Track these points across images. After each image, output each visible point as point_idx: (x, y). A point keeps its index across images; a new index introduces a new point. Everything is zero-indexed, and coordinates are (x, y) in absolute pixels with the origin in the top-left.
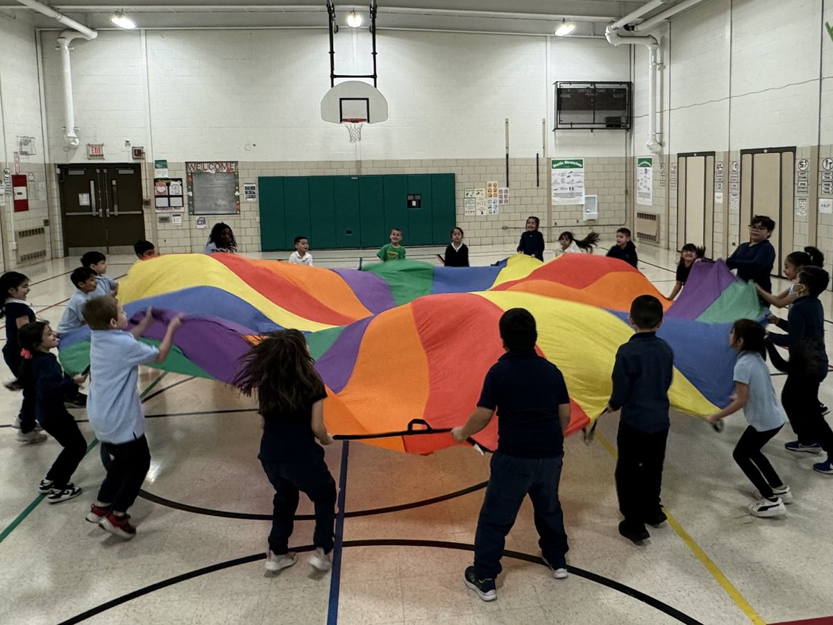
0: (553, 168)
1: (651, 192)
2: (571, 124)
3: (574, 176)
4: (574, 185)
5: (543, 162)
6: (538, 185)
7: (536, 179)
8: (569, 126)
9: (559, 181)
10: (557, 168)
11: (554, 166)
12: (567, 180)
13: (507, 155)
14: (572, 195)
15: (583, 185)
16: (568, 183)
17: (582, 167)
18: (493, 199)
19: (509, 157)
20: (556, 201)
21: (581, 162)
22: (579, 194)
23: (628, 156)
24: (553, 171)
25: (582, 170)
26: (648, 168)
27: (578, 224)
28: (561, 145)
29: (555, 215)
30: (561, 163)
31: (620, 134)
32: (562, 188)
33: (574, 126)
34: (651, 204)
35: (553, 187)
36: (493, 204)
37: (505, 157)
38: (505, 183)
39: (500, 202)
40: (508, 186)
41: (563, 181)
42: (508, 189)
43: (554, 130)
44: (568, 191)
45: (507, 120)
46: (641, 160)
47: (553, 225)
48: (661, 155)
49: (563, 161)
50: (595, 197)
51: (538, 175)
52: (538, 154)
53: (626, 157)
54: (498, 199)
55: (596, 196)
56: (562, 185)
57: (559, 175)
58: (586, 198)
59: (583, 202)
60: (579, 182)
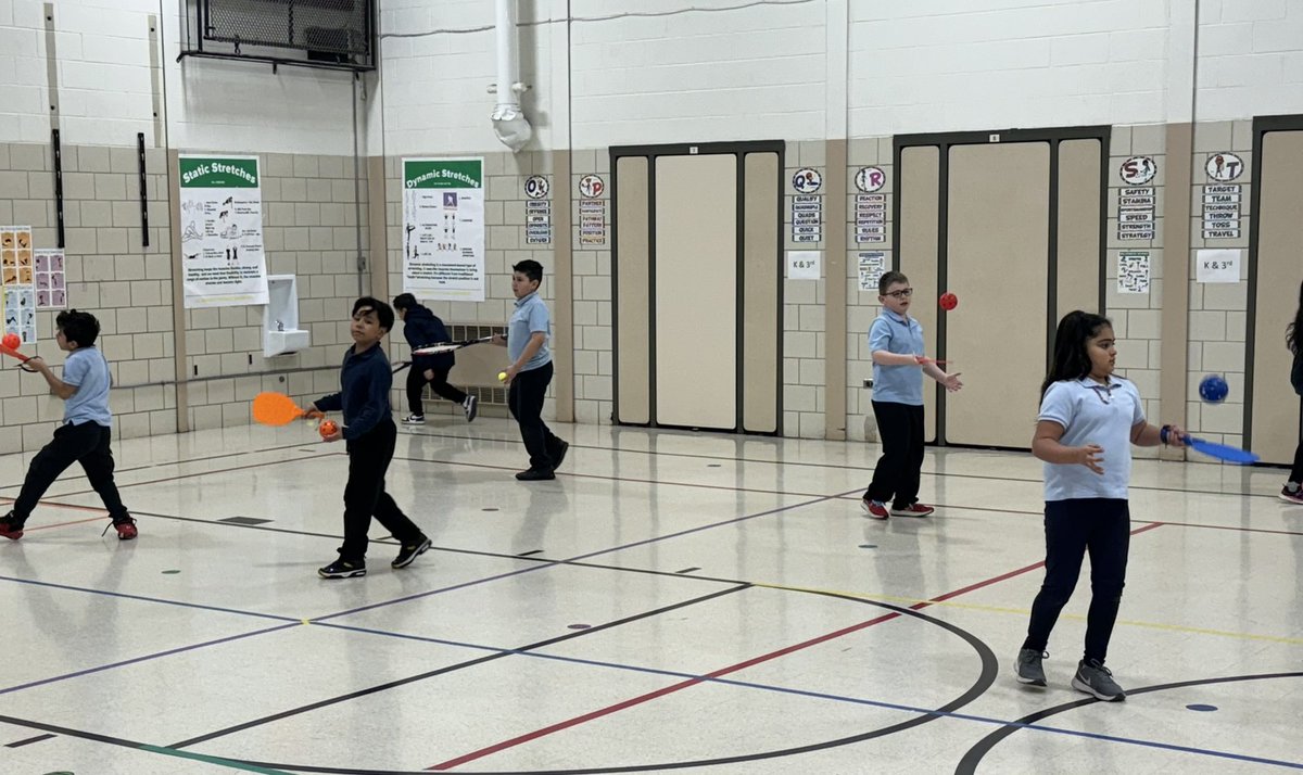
0: (184, 185)
1: (479, 260)
2: (237, 41)
3: (239, 211)
4: (238, 243)
5: (155, 163)
6: (146, 243)
7: (139, 223)
8: (229, 48)
9: (200, 229)
10: (194, 183)
11: (187, 178)
12: (220, 226)
13: (56, 133)
14: (233, 275)
15: (260, 241)
16: (223, 236)
17: (255, 185)
18: (19, 288)
19: (63, 141)
20: (196, 293)
21: (250, 166)
22: (252, 272)
23: (360, 154)
24: (186, 195)
25: (255, 193)
26: (460, 192)
27: (253, 369)
28: (202, 108)
29: (193, 342)
30: (202, 171)
31: (334, 87)
32: (210, 253)
33: (245, 49)
34: (480, 297)
35: (187, 250)
36: (20, 308)
37: (47, 139)
38: (53, 233)
39: (42, 298)
40: (61, 244)
41: (209, 231)
42: (62, 253)
43: (180, 58)
44: (223, 262)
45: (48, 7)
46: (414, 169)
47: (190, 374)
48: (526, 154)
49: (208, 162)
50: (291, 281)
51: (144, 209)
52: (141, 136)
53: (356, 157)
54: (33, 289)
55: (292, 276)
56: (208, 243)
57: (199, 206)
58: (271, 283)
59: (263, 297)
60: (250, 232)
